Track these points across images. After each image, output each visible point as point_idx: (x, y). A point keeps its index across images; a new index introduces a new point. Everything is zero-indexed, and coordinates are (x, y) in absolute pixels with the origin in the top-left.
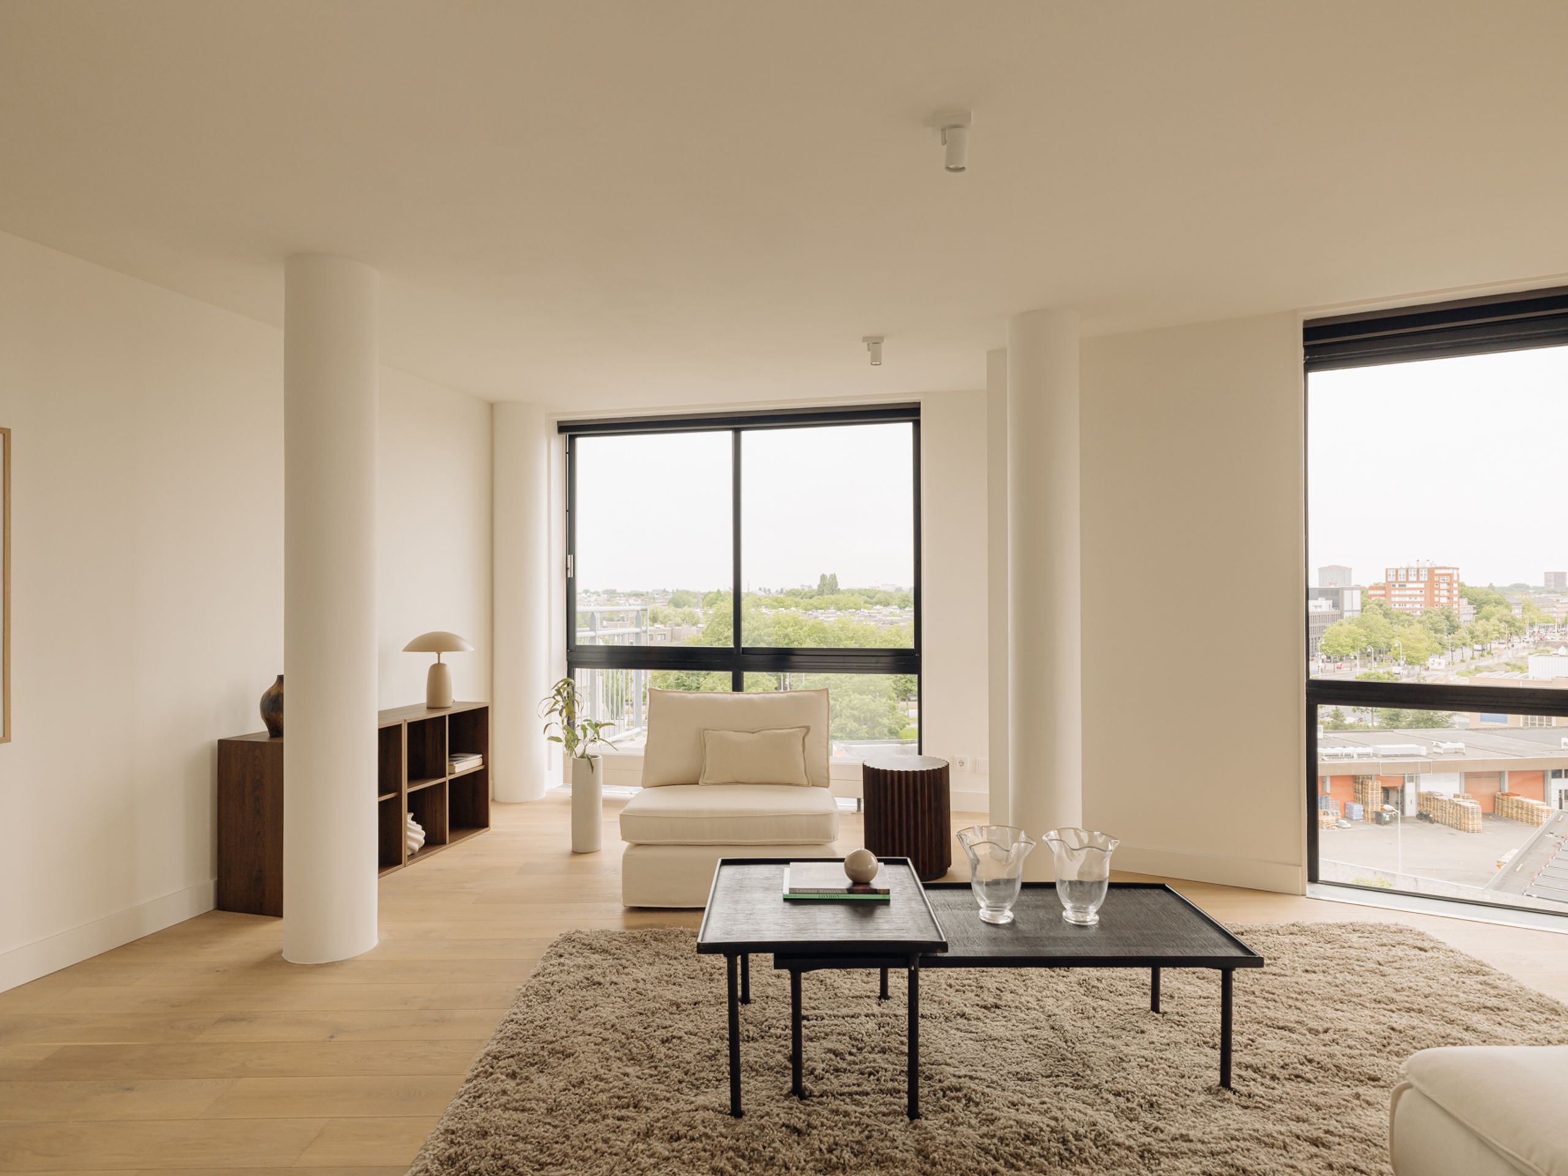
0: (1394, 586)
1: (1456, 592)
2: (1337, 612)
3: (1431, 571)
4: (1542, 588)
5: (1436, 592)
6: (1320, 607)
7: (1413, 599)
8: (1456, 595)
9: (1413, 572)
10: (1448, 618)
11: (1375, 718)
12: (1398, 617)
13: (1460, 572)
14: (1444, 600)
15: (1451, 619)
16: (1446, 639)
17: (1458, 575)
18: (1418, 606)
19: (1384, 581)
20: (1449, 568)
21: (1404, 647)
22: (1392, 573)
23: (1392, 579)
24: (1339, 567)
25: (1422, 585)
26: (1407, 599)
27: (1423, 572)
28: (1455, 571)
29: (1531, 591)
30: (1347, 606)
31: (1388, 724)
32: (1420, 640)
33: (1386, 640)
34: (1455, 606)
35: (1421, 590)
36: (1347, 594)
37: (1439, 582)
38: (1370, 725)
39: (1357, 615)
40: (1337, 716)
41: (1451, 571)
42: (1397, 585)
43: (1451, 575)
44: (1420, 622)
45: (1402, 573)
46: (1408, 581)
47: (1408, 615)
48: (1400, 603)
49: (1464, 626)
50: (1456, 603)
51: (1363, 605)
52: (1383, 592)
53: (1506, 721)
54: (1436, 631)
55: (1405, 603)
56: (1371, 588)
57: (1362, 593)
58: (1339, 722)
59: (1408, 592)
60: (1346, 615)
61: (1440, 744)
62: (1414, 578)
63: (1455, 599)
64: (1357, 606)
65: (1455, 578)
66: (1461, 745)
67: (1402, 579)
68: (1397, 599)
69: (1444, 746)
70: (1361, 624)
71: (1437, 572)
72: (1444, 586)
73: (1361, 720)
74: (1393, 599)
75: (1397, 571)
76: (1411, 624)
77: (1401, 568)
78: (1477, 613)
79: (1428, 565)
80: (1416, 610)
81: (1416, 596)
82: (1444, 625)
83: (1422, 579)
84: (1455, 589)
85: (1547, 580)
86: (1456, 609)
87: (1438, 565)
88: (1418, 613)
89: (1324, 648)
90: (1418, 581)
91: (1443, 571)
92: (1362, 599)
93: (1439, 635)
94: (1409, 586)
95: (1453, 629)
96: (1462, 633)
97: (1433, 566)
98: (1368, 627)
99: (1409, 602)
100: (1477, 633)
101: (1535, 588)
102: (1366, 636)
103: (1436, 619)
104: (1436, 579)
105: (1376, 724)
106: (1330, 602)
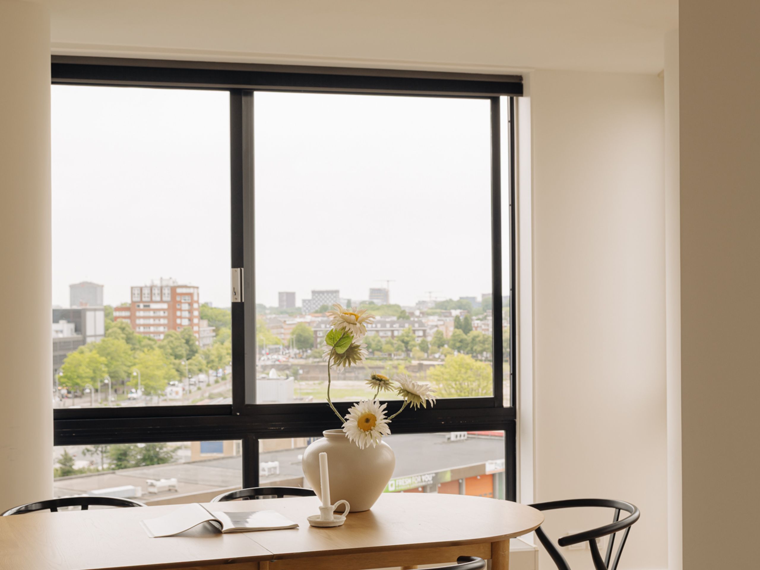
0: (139, 306)
1: (196, 313)
2: (79, 337)
3: (173, 289)
4: (277, 308)
5: (178, 313)
6: (62, 331)
7: (157, 322)
8: (196, 317)
9: (156, 291)
10: (187, 342)
11: (105, 459)
12: (140, 342)
13: (200, 291)
14: (185, 322)
15: (191, 342)
16: (184, 363)
17: (198, 294)
18: (161, 329)
19: (129, 301)
20: (189, 287)
21: (142, 376)
22: (137, 292)
23: (137, 299)
24: (90, 283)
25: (165, 306)
26: (151, 321)
27: (167, 291)
28: (196, 290)
29: (268, 312)
30: (89, 331)
31: (117, 465)
32: (158, 368)
33: (125, 368)
34: (196, 328)
35: (164, 310)
36: (89, 315)
37: (180, 302)
38: (100, 468)
39: (99, 340)
40: (67, 460)
41: (191, 291)
42: (142, 306)
43: (191, 295)
44: (161, 347)
45: (146, 291)
46: (152, 301)
47: (150, 339)
48: (145, 326)
49: (201, 350)
50: (196, 325)
51: (107, 329)
52: (127, 314)
53: (220, 451)
54: (177, 357)
55: (149, 326)
56: (117, 309)
57: (107, 315)
58: (67, 468)
59: (151, 314)
60: (89, 340)
61: (154, 482)
62: (158, 298)
63: (196, 321)
64: (101, 330)
65: (195, 298)
66: (173, 481)
67: (146, 299)
68: (142, 321)
69: (158, 484)
70: (103, 351)
71: (179, 291)
72: (185, 307)
73: (92, 463)
74: (138, 322)
75: (141, 289)
76: (151, 348)
77: (146, 287)
78: (216, 335)
79: (171, 284)
80: (159, 333)
81: (159, 318)
82: (183, 350)
83: (165, 299)
84: (196, 309)
85: (281, 300)
86: (196, 332)
87: (180, 283)
88: (162, 337)
89: (63, 380)
90: (162, 301)
91: (184, 291)
92: (105, 322)
93: (177, 361)
94: (153, 306)
95: (192, 353)
96: (199, 358)
97: (175, 285)
98: (108, 354)
99: (153, 325)
100: (212, 358)
101: (271, 308)
102: (107, 365)
103: (176, 343)
104: (178, 299)
105: (105, 466)
106: (72, 326)
